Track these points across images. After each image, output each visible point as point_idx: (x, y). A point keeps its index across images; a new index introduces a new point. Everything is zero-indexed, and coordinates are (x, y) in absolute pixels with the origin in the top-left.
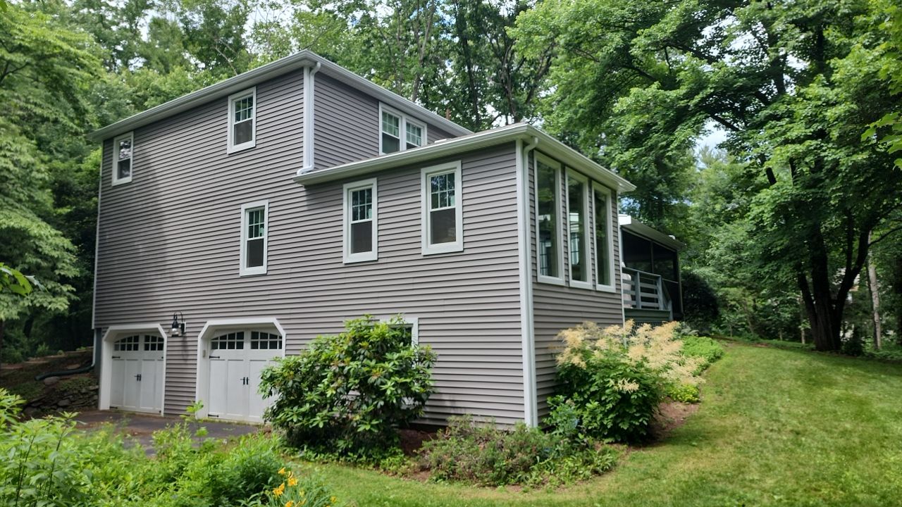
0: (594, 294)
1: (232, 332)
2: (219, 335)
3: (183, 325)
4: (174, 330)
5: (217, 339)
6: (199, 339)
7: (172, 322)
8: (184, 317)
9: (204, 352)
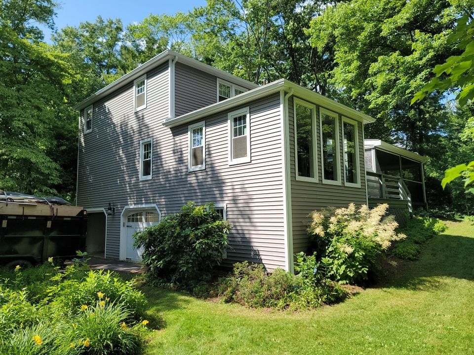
0: (343, 188)
1: (137, 212)
2: (131, 214)
3: (114, 209)
4: (109, 211)
5: (130, 216)
6: (121, 216)
7: (108, 207)
8: (114, 204)
9: (124, 223)
